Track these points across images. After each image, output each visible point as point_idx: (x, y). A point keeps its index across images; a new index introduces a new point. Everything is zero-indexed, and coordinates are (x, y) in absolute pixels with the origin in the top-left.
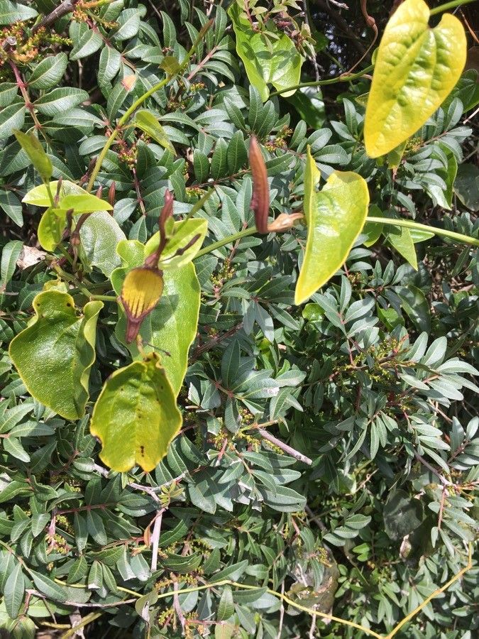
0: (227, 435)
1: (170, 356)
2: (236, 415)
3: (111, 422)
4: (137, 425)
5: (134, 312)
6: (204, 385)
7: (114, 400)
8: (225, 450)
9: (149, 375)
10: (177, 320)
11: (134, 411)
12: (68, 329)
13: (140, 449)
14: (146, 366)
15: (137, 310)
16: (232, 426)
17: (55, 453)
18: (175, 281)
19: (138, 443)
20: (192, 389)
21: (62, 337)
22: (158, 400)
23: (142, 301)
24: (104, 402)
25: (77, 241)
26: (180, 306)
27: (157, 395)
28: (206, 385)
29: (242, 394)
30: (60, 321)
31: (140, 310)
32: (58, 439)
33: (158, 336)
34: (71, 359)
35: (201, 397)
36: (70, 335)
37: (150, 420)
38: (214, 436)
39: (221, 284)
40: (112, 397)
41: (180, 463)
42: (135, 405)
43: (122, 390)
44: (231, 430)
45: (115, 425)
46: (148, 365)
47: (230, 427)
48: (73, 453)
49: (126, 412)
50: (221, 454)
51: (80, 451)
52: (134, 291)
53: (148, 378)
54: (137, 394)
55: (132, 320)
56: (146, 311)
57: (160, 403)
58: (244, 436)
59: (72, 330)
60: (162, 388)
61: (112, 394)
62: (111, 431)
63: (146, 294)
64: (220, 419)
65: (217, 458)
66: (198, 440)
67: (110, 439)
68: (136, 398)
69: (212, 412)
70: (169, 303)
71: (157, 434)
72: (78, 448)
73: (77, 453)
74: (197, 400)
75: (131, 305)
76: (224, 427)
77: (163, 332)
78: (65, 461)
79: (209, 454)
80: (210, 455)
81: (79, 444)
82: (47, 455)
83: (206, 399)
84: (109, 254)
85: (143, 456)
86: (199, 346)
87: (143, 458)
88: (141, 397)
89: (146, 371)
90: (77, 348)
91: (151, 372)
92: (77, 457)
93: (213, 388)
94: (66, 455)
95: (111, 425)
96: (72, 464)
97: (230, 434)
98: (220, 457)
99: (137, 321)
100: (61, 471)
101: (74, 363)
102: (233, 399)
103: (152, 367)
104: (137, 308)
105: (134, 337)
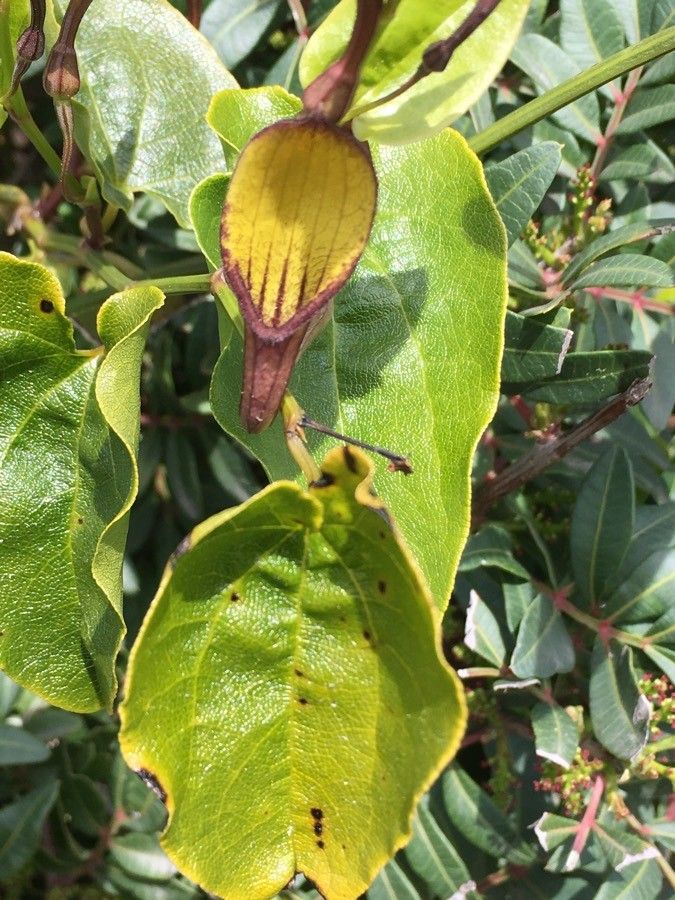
0: (599, 765)
1: (406, 470)
2: (630, 696)
3: (199, 721)
4: (295, 729)
5: (269, 310)
6: (516, 599)
7: (206, 638)
8: (596, 817)
9: (331, 541)
10: (427, 356)
11: (280, 675)
12: (50, 397)
13: (310, 821)
14: (318, 504)
15: (279, 303)
16: (616, 734)
17: (54, 817)
18: (414, 223)
19: (303, 799)
20: (478, 613)
21: (32, 425)
22: (367, 635)
23: (296, 265)
24: (166, 644)
25: (69, 80)
26: (435, 305)
27: (362, 616)
28: (522, 599)
29: (645, 627)
30: (23, 368)
31: (291, 299)
32: (62, 776)
33: (361, 415)
34: (67, 501)
35: (509, 640)
36: (57, 418)
37: (343, 711)
38: (556, 770)
39: (565, 259)
40: (200, 626)
41: (444, 855)
42: (286, 655)
43: (234, 598)
44: (615, 750)
45: (213, 728)
46: (327, 502)
47: (611, 740)
48: (108, 818)
49: (251, 682)
50: (582, 830)
51: (129, 814)
52: (269, 224)
53: (327, 553)
54: (291, 616)
55: (262, 334)
56: (313, 297)
57: (374, 647)
58: (662, 768)
59: (64, 398)
60: (382, 587)
61: (195, 612)
62: (201, 753)
63: (312, 237)
64: (575, 712)
65: (569, 843)
66: (501, 779)
67: (196, 783)
68: (287, 628)
69: (547, 687)
70: (397, 299)
71: (368, 764)
72: (125, 803)
73: (121, 820)
74: (496, 651)
75: (257, 280)
76: (589, 740)
77: (376, 399)
78: (90, 842)
79: (544, 829)
80: (546, 832)
81: (125, 793)
82: (29, 825)
83: (527, 642)
84: (189, 151)
85: (321, 845)
86: (492, 475)
87: (321, 852)
88: (306, 625)
89: (318, 521)
90: (84, 462)
91: (339, 529)
92: (124, 831)
93: (546, 609)
94: (92, 826)
95: (199, 728)
96: (107, 853)
97: (612, 763)
98: (581, 841)
99: (280, 337)
100: (76, 872)
101: (75, 515)
102: (616, 647)
103: (342, 508)
104: (282, 290)
105: (274, 402)
